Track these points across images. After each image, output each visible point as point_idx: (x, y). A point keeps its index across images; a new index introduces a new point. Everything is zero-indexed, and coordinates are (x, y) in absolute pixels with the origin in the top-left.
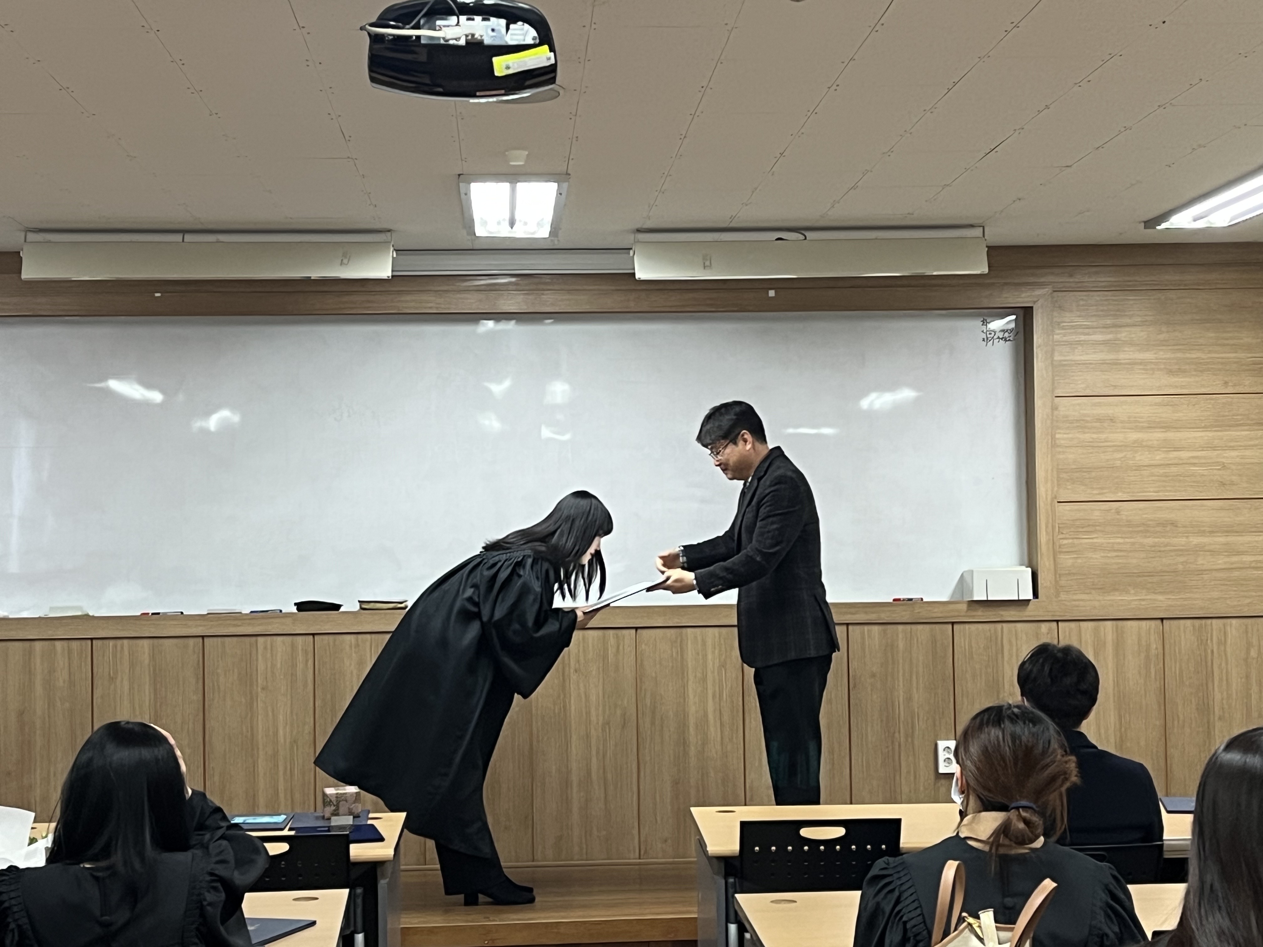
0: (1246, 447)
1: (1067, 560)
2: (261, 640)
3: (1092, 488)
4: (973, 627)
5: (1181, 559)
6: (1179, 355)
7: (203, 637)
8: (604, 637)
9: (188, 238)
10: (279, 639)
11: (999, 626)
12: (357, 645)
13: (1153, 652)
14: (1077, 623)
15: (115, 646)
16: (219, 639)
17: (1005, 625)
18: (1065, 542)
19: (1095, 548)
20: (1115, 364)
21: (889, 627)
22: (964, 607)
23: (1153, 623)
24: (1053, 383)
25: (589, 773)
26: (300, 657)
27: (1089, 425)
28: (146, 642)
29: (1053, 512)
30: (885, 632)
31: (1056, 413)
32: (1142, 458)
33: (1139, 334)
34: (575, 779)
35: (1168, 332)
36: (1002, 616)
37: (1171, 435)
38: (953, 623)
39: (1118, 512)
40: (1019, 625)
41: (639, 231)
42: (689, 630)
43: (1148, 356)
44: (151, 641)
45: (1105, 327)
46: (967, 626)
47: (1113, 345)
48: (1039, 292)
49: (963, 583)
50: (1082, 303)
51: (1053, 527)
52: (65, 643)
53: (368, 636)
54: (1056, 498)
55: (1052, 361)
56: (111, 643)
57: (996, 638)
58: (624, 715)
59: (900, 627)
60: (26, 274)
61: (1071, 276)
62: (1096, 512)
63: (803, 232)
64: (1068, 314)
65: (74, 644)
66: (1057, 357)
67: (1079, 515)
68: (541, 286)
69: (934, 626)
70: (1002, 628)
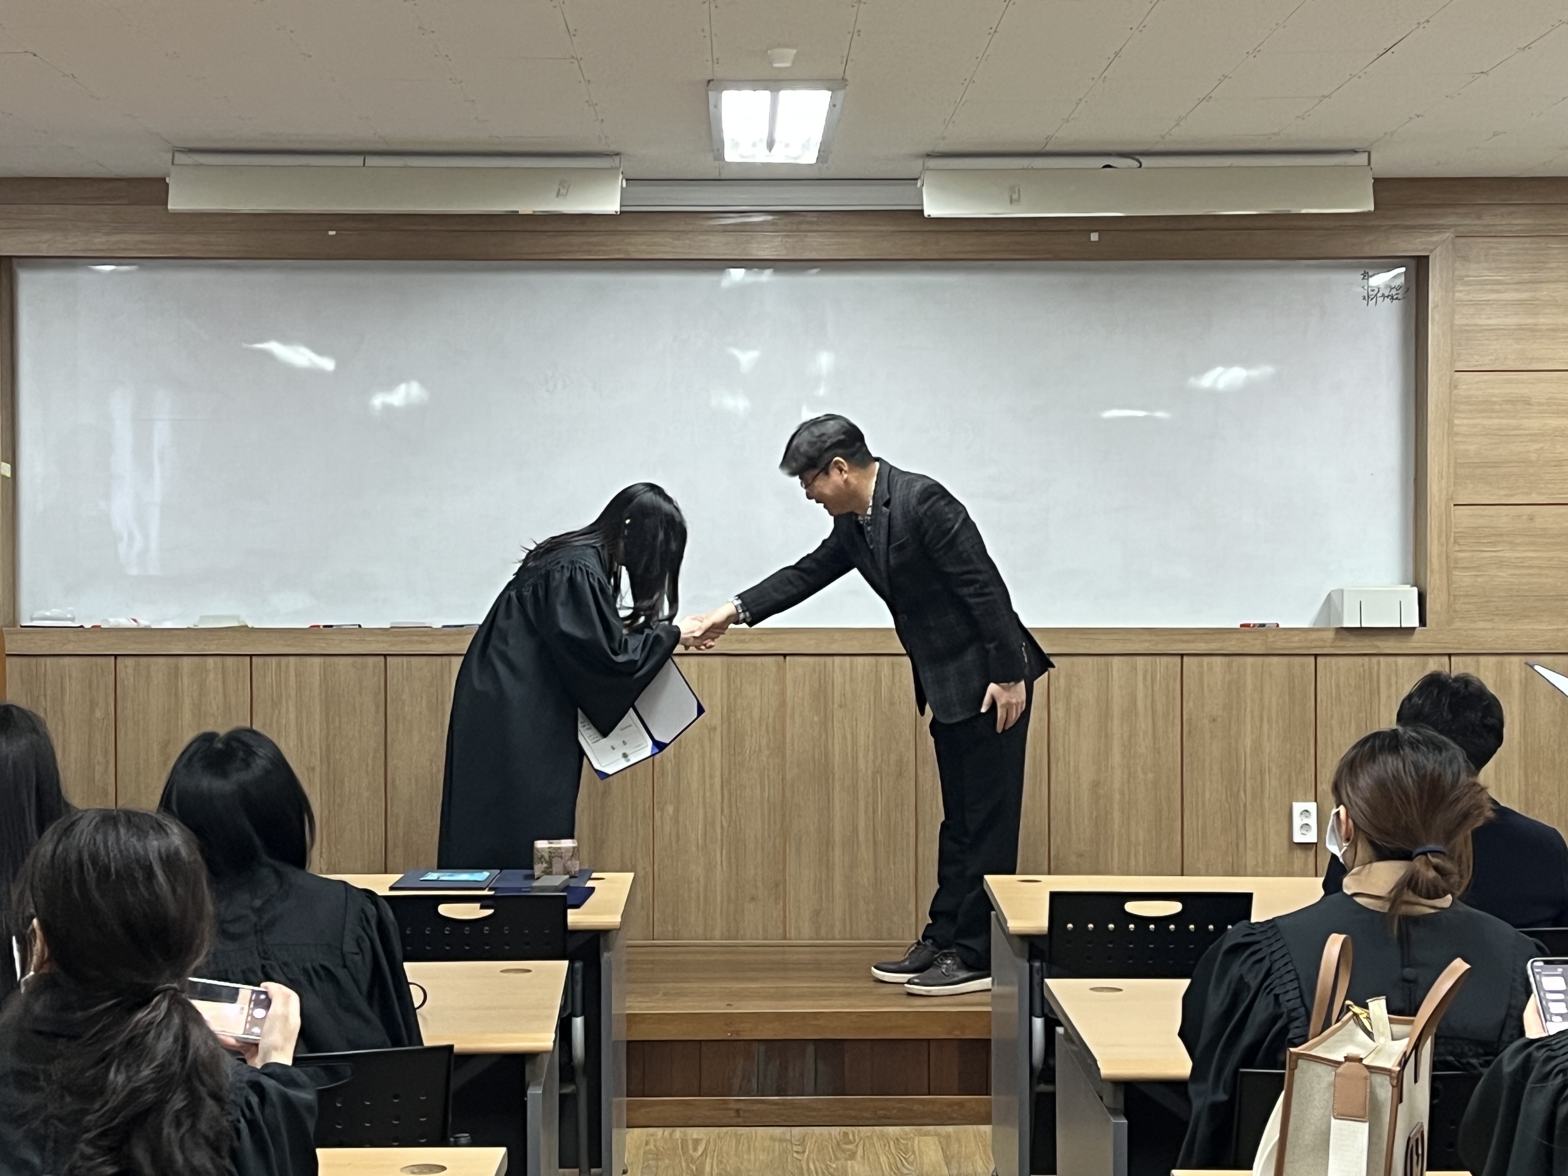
1: (1464, 579)
3: (1498, 488)
4: (1341, 660)
7: (385, 656)
9: (371, 161)
11: (1375, 660)
14: (1475, 658)
15: (279, 665)
16: (405, 659)
17: (1382, 659)
18: (1461, 555)
19: (1501, 564)
20: (1533, 330)
21: (1235, 658)
22: (1331, 635)
24: (1453, 354)
25: (855, 831)
27: (1497, 407)
28: (316, 661)
29: (1448, 517)
30: (1229, 666)
31: (1455, 392)
34: (837, 838)
36: (1378, 647)
38: (1316, 656)
39: (1531, 518)
40: (1400, 660)
41: (929, 156)
44: (322, 659)
45: (1522, 283)
46: (1334, 660)
47: (1531, 306)
48: (1435, 238)
49: (1331, 604)
50: (1492, 251)
51: (1447, 537)
52: (218, 660)
54: (1452, 499)
55: (1452, 325)
56: (274, 660)
57: (1371, 675)
58: (900, 762)
59: (1250, 660)
60: (173, 205)
61: (1479, 217)
62: (1503, 518)
63: (1137, 157)
64: (1473, 267)
65: (230, 660)
66: (1459, 321)
67: (1481, 522)
68: (804, 227)
69: (1292, 659)
70: (1379, 663)
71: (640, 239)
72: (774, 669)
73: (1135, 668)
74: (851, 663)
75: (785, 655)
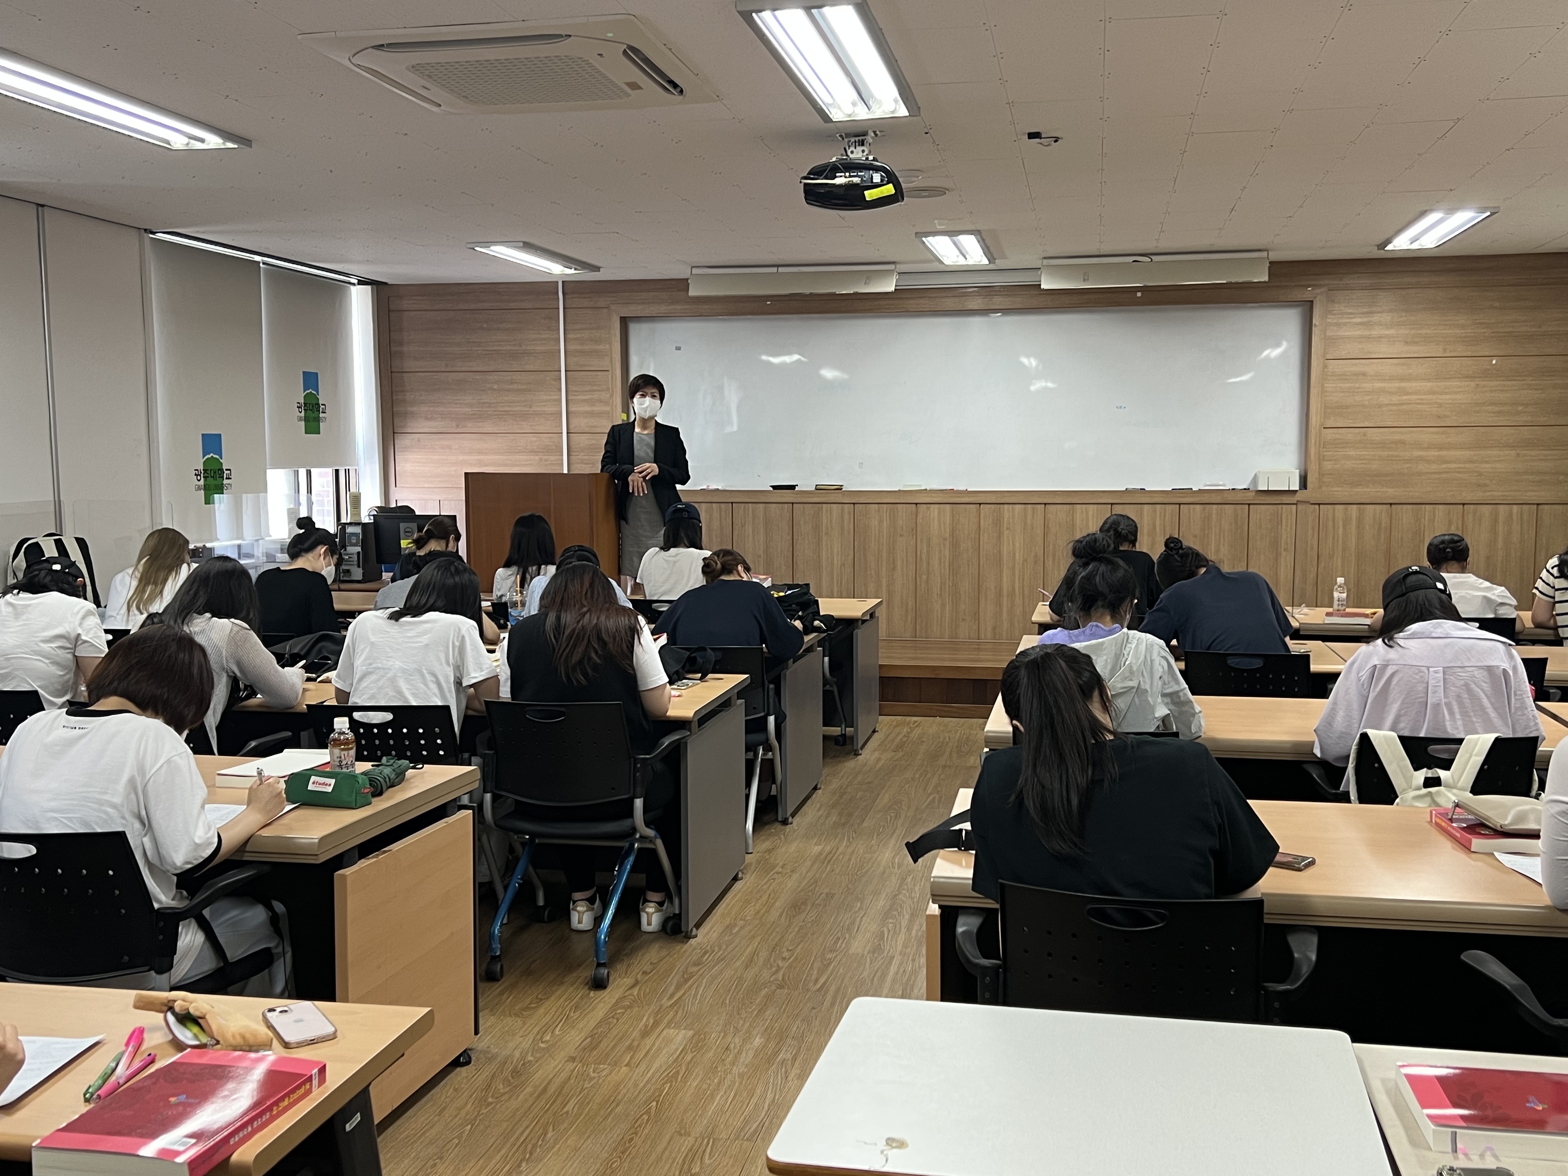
0: (1457, 393)
1: (1328, 466)
2: (824, 505)
3: (1348, 419)
4: (1262, 506)
5: (1408, 465)
6: (1413, 332)
7: (793, 503)
8: (1025, 509)
9: (781, 270)
10: (835, 505)
11: (1280, 506)
12: (879, 511)
13: (1383, 525)
14: (1333, 506)
15: (745, 508)
16: (802, 505)
17: (1284, 506)
18: (1327, 453)
19: (1348, 458)
20: (1368, 338)
21: (1207, 506)
22: (1255, 494)
23: (1385, 506)
24: (1325, 350)
25: (1014, 590)
26: (846, 516)
27: (1348, 378)
28: (761, 505)
29: (1320, 434)
30: (1204, 509)
31: (1326, 370)
32: (1384, 399)
33: (1386, 317)
34: (1005, 592)
35: (1406, 317)
36: (1281, 500)
37: (1404, 384)
38: (1249, 504)
39: (1365, 435)
41: (1044, 258)
42: (1078, 506)
43: (1392, 332)
44: (764, 505)
45: (1363, 313)
46: (1258, 506)
47: (1368, 325)
48: (1318, 291)
49: (1255, 479)
50: (1347, 297)
51: (1320, 445)
52: (718, 505)
53: (885, 506)
54: (1322, 425)
55: (1325, 336)
56: (743, 505)
57: (1278, 514)
58: (1036, 556)
59: (1215, 506)
60: (692, 293)
61: (1341, 280)
62: (1349, 435)
63: (1151, 257)
64: (1337, 305)
65: (723, 505)
66: (1329, 333)
67: (1338, 436)
68: (993, 293)
69: (1236, 506)
70: (1282, 508)
71: (912, 302)
72: (975, 510)
73: (1155, 511)
74: (1013, 508)
75: (980, 504)
